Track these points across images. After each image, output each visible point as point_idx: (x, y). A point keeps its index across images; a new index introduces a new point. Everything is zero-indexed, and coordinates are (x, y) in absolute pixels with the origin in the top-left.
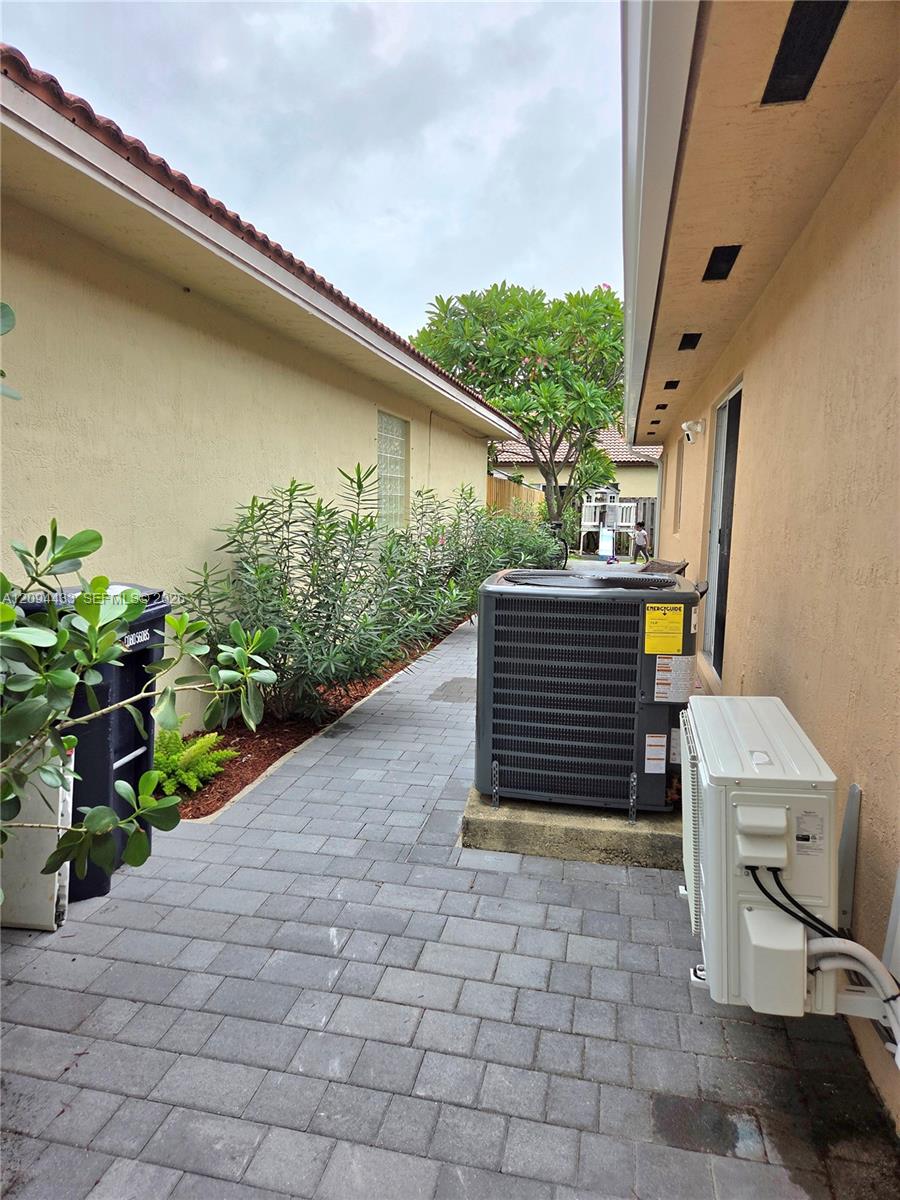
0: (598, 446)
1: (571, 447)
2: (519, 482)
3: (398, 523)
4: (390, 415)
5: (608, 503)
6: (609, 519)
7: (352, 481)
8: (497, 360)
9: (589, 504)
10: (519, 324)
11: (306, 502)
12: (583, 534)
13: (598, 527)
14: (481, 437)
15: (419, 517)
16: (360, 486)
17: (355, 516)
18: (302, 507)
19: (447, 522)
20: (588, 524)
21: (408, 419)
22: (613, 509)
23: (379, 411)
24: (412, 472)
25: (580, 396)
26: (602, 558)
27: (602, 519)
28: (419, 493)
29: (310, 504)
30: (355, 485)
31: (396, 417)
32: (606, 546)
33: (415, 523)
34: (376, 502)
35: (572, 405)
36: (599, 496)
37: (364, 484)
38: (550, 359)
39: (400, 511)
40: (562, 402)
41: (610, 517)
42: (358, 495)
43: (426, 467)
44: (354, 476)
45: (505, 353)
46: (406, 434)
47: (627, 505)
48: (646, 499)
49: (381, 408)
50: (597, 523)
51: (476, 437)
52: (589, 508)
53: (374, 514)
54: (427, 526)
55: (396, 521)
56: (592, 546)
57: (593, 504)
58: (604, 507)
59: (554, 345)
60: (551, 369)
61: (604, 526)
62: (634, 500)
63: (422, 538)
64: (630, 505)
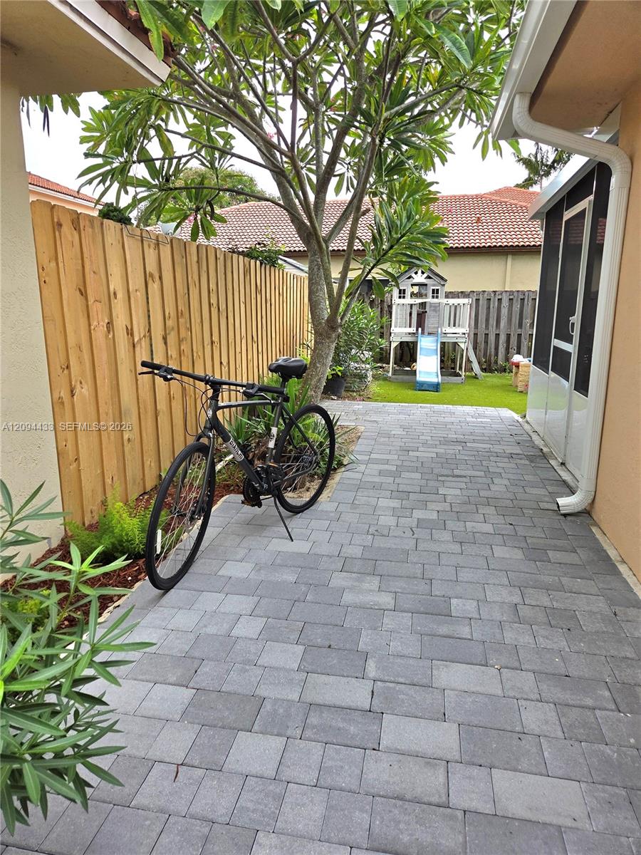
5: (429, 300)
6: (430, 322)
9: (402, 301)
12: (394, 345)
13: (416, 334)
20: (400, 331)
22: (436, 308)
27: (420, 323)
36: (416, 289)
41: (432, 320)
47: (456, 301)
48: (478, 293)
50: (413, 330)
52: (401, 305)
56: (407, 358)
57: (408, 300)
58: (423, 305)
61: (423, 333)
62: (463, 294)
64: (461, 301)
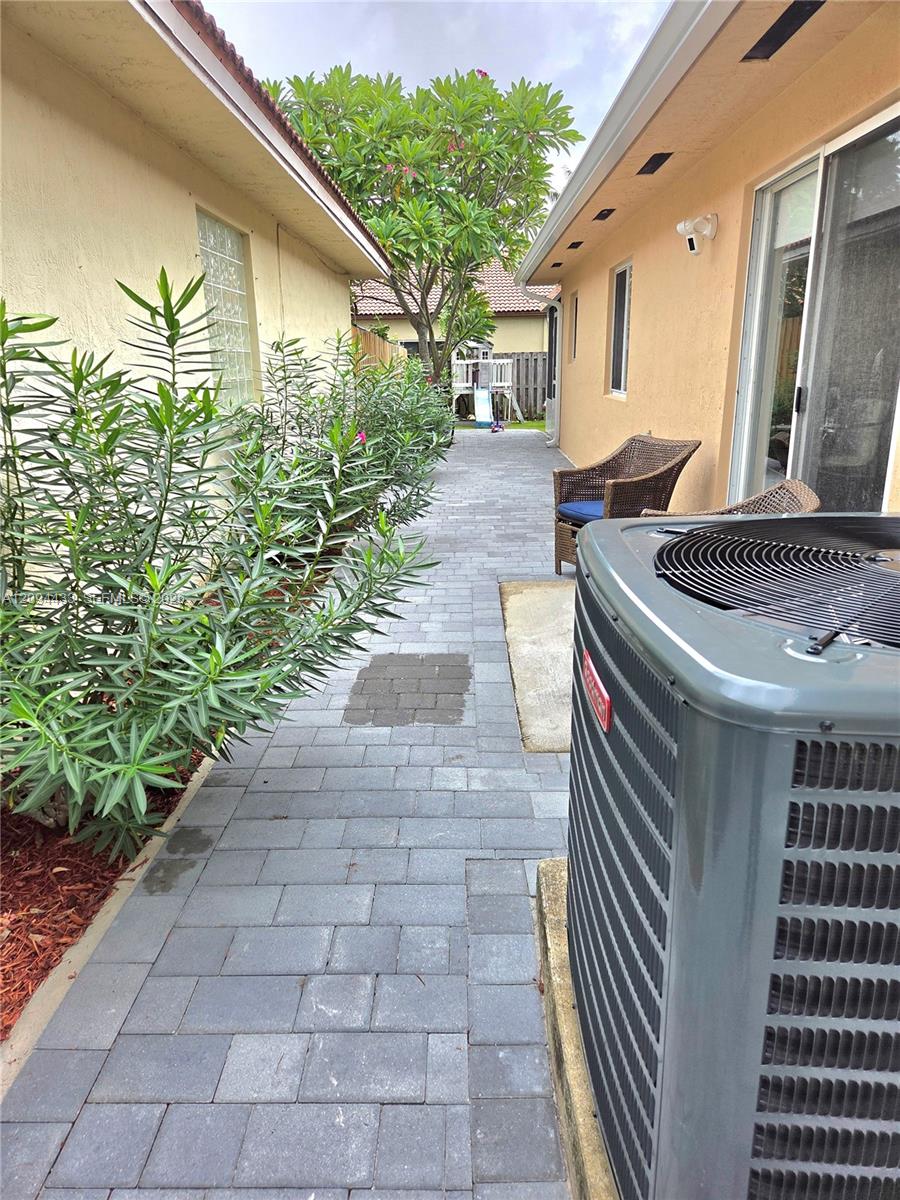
0: (478, 288)
1: (445, 289)
2: (384, 337)
3: (246, 395)
4: (217, 220)
5: (481, 360)
6: (482, 378)
7: (154, 311)
8: (350, 170)
9: (460, 362)
10: (376, 120)
11: (43, 359)
12: (456, 397)
13: (472, 388)
14: (344, 273)
15: (279, 385)
16: (173, 324)
17: (166, 390)
18: (37, 373)
19: (322, 389)
20: (459, 387)
21: (247, 231)
22: (486, 366)
23: (199, 210)
24: (260, 317)
25: (461, 218)
26: (481, 425)
27: (475, 380)
28: (277, 347)
29: (52, 364)
30: (161, 322)
31: (228, 226)
32: (483, 411)
33: (275, 395)
34: (207, 358)
35: (452, 231)
36: (470, 353)
37: (183, 317)
38: (419, 166)
39: (247, 376)
40: (438, 228)
41: (484, 376)
42: (171, 342)
43: (278, 311)
44: (157, 302)
45: (361, 159)
46: (245, 254)
47: (501, 361)
48: (519, 354)
49: (203, 205)
50: (470, 384)
51: (335, 272)
52: (459, 367)
53: (210, 384)
54: (293, 399)
55: (242, 391)
57: (465, 361)
58: (476, 365)
59: (422, 147)
60: (422, 180)
61: (478, 387)
62: (507, 356)
63: (288, 417)
64: (505, 361)
